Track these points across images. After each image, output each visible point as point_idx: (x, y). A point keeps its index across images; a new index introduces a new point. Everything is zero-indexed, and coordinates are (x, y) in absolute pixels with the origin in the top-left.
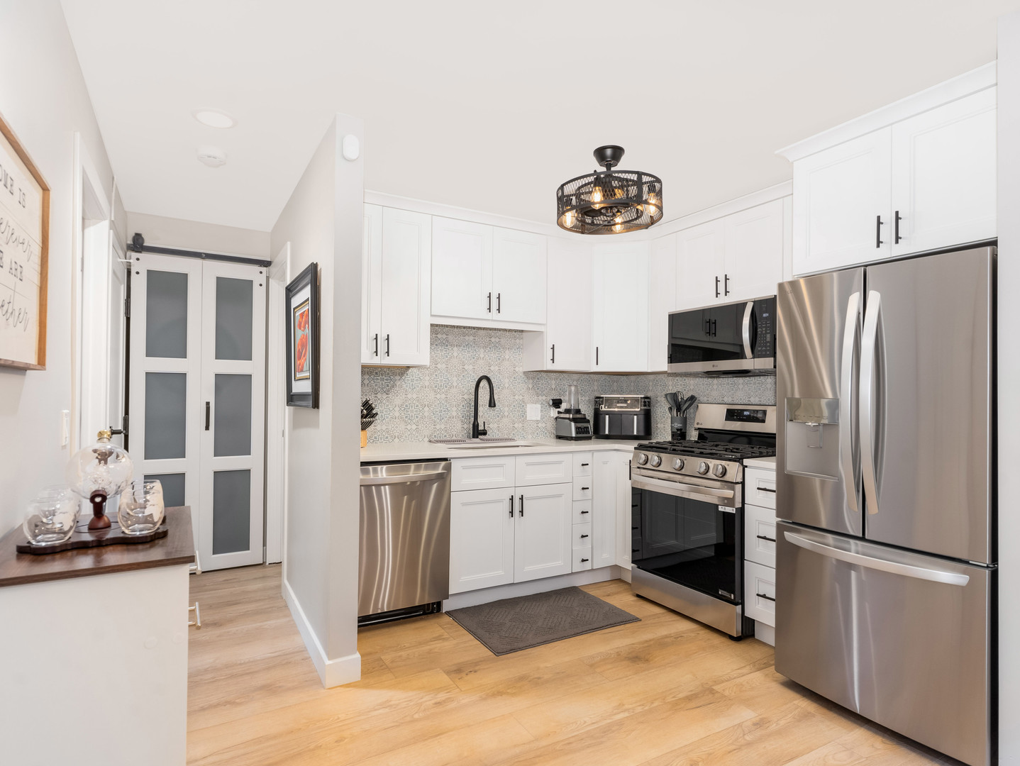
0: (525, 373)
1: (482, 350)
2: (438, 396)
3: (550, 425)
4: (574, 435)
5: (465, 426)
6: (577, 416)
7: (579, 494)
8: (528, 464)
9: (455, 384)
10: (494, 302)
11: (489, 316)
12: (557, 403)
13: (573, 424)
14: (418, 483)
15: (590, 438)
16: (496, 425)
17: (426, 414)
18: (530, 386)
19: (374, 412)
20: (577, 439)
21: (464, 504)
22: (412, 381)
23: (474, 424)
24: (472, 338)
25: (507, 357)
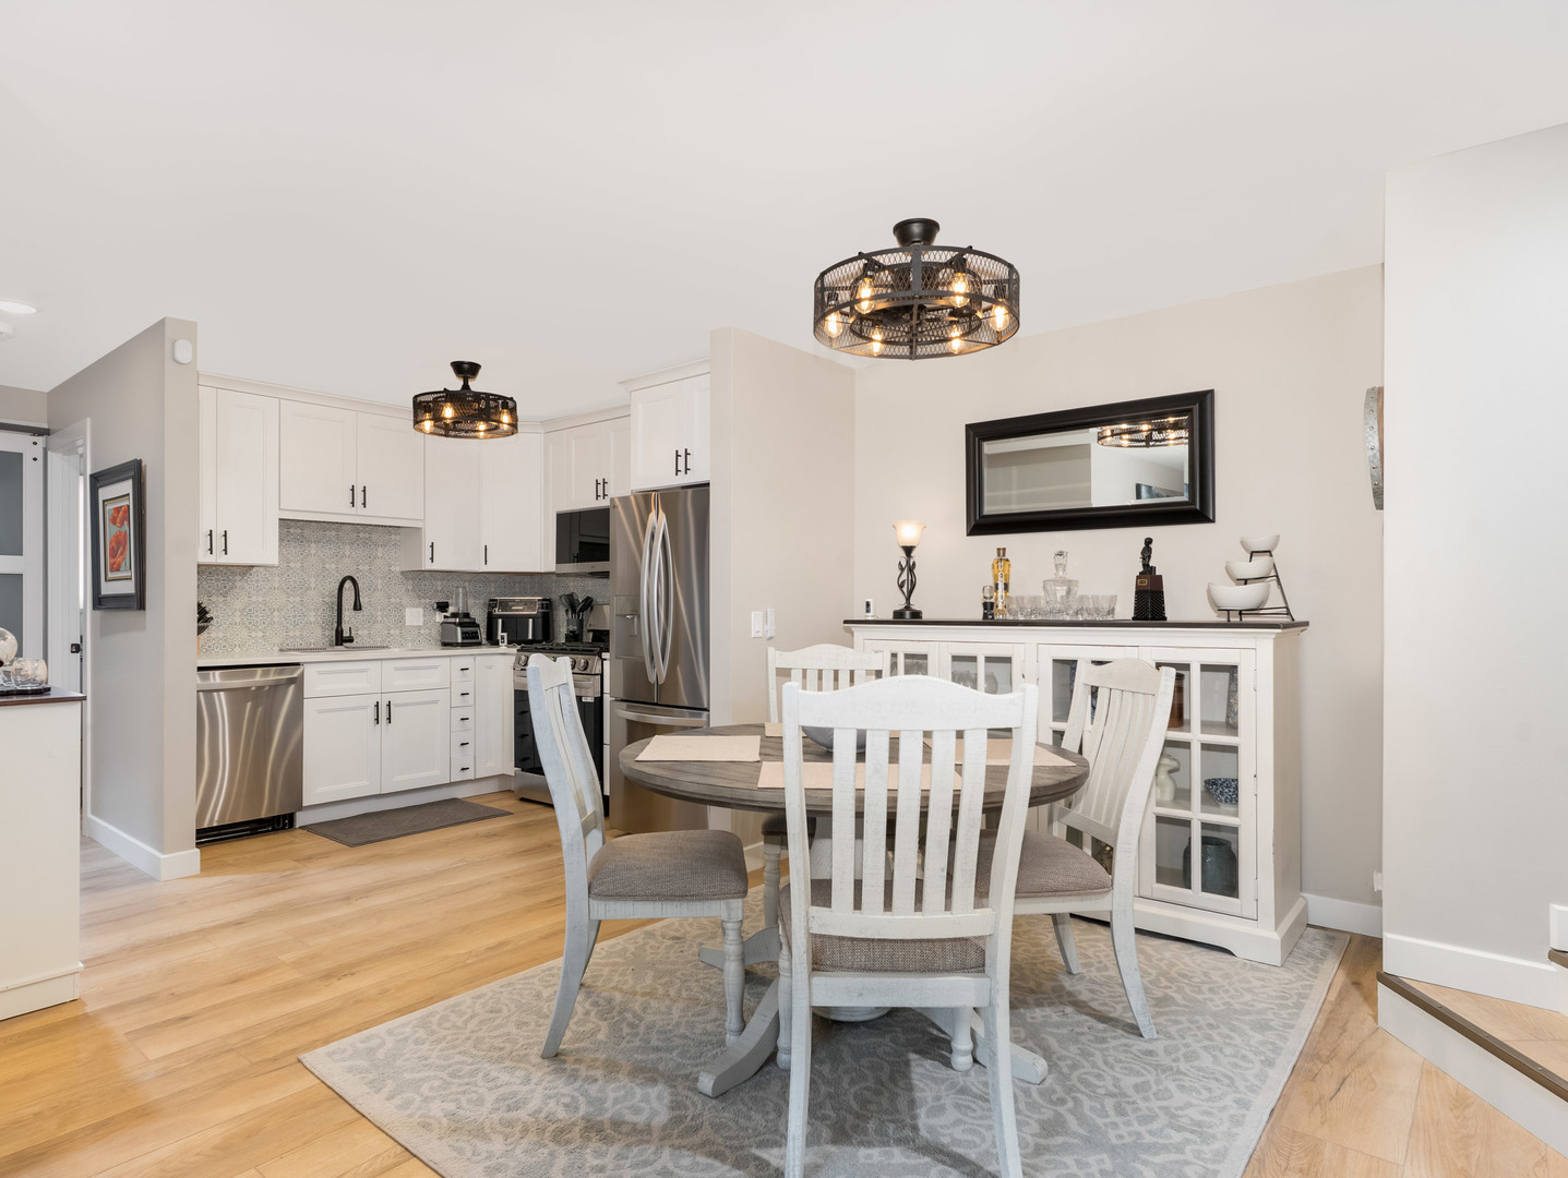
0: (402, 573)
1: (348, 547)
2: (291, 599)
3: (435, 632)
4: (460, 641)
5: (327, 633)
6: (466, 621)
7: (457, 700)
8: (396, 669)
9: (313, 585)
10: (357, 496)
11: (353, 511)
12: (442, 607)
13: (459, 629)
14: (267, 688)
15: (479, 644)
16: (366, 632)
17: (276, 619)
18: (410, 588)
19: (208, 616)
20: (463, 645)
21: (320, 712)
22: (257, 581)
23: (337, 630)
24: (334, 533)
25: (380, 555)
